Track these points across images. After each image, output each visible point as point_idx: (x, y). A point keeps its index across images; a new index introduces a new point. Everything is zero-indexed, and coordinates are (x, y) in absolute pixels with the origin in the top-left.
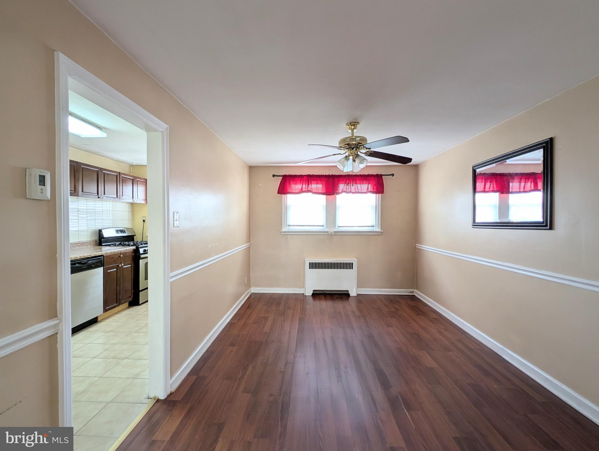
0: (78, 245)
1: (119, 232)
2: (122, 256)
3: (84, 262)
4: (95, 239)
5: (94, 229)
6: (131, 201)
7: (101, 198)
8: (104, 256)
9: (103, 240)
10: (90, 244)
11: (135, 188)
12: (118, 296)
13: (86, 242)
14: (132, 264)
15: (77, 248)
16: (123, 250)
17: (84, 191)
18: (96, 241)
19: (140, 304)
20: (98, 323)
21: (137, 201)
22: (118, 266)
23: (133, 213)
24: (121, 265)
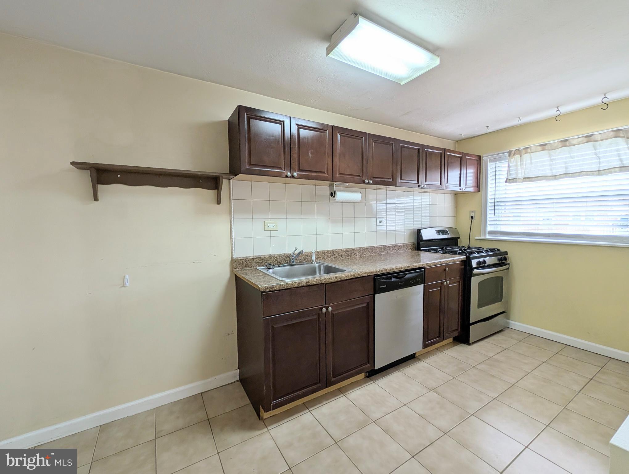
0: (395, 248)
1: (441, 234)
2: (447, 269)
3: (401, 276)
4: (412, 242)
5: (412, 228)
6: (457, 189)
7: (422, 186)
8: (424, 268)
9: (421, 243)
10: (407, 248)
11: (463, 172)
12: (442, 329)
13: (403, 245)
14: (460, 282)
15: (394, 252)
16: (449, 260)
17: (402, 179)
18: (414, 244)
19: (470, 343)
20: (416, 362)
21: (466, 189)
22: (442, 283)
23: (456, 207)
24: (447, 283)
